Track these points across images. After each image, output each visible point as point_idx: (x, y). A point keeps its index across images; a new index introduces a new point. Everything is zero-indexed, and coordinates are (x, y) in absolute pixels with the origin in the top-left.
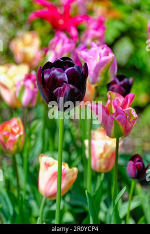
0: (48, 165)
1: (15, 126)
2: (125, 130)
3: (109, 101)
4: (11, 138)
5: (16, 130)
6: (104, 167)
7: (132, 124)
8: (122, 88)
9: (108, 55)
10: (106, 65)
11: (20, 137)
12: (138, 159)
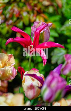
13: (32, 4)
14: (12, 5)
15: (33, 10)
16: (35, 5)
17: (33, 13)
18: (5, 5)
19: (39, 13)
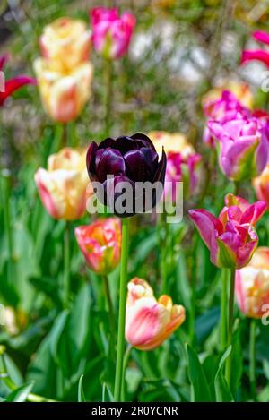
2: (237, 256)
3: (226, 209)
5: (108, 237)
7: (248, 249)
9: (254, 134)
10: (246, 149)
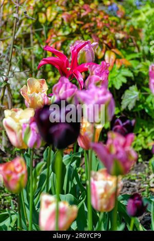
0: (48, 203)
1: (18, 166)
4: (14, 176)
5: (19, 169)
6: (105, 207)
8: (125, 129)
11: (22, 176)
12: (137, 198)
13: (100, 36)
14: (76, 39)
15: (101, 44)
16: (105, 38)
17: (102, 48)
18: (65, 38)
19: (110, 47)
